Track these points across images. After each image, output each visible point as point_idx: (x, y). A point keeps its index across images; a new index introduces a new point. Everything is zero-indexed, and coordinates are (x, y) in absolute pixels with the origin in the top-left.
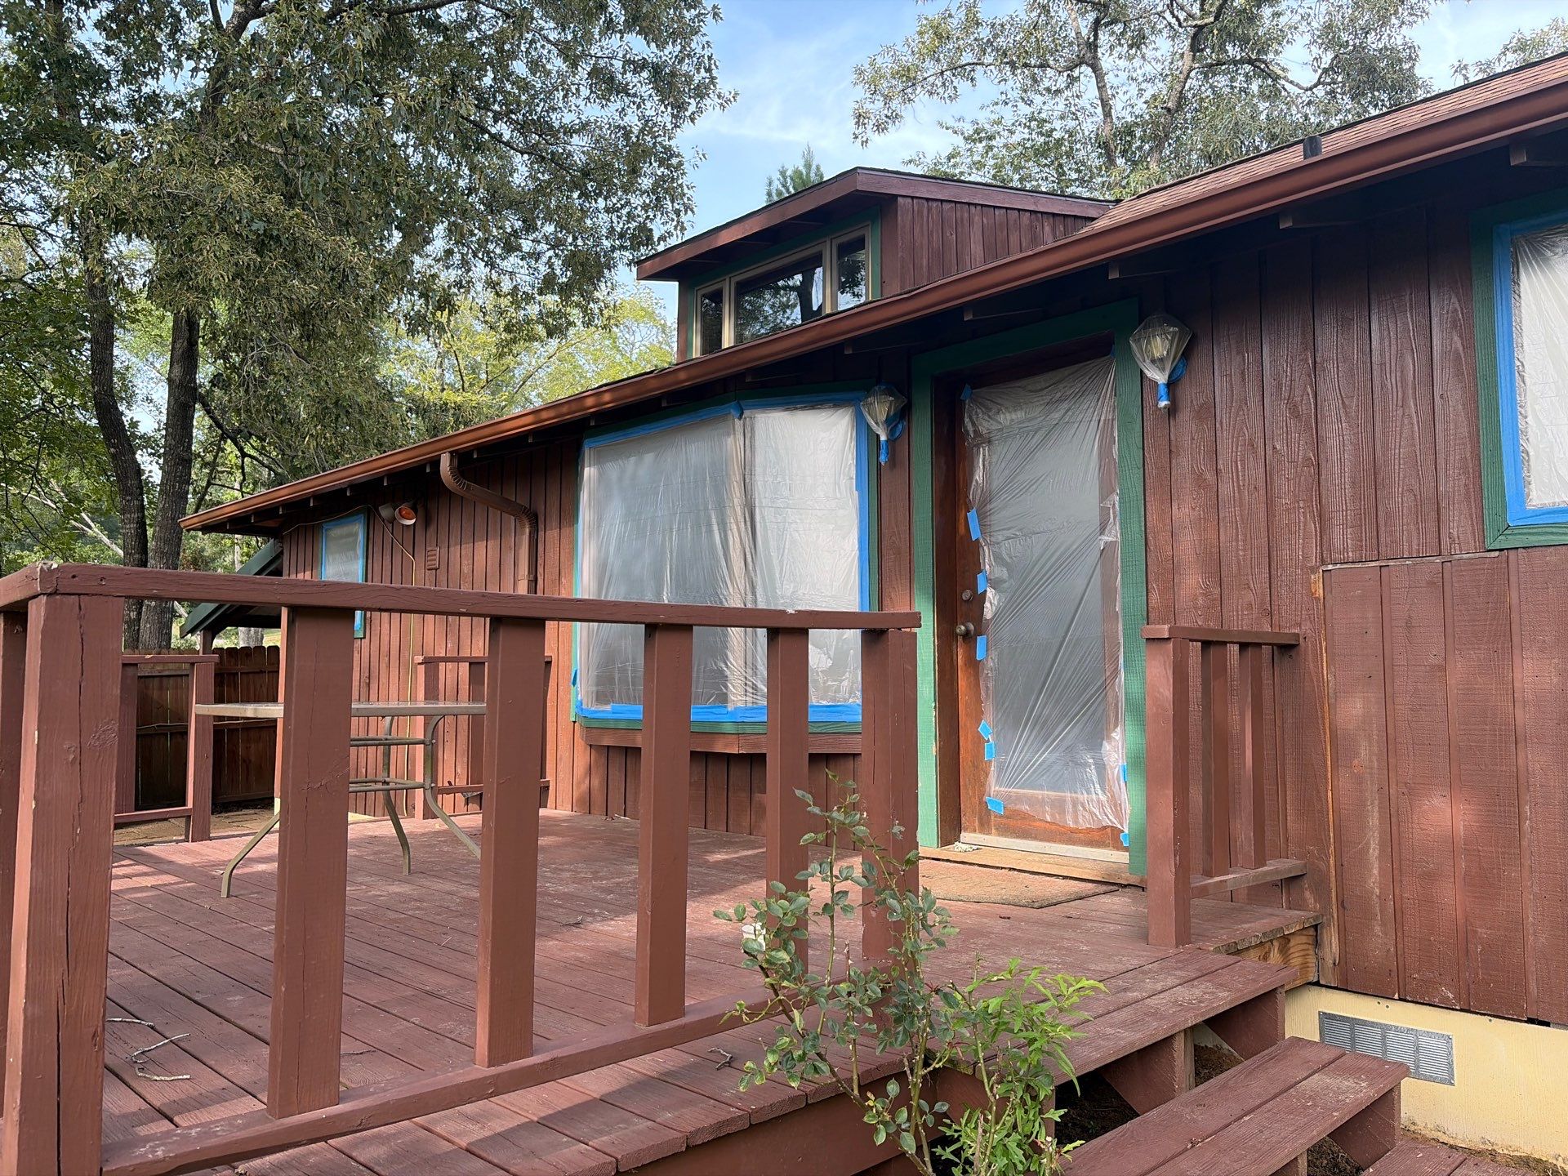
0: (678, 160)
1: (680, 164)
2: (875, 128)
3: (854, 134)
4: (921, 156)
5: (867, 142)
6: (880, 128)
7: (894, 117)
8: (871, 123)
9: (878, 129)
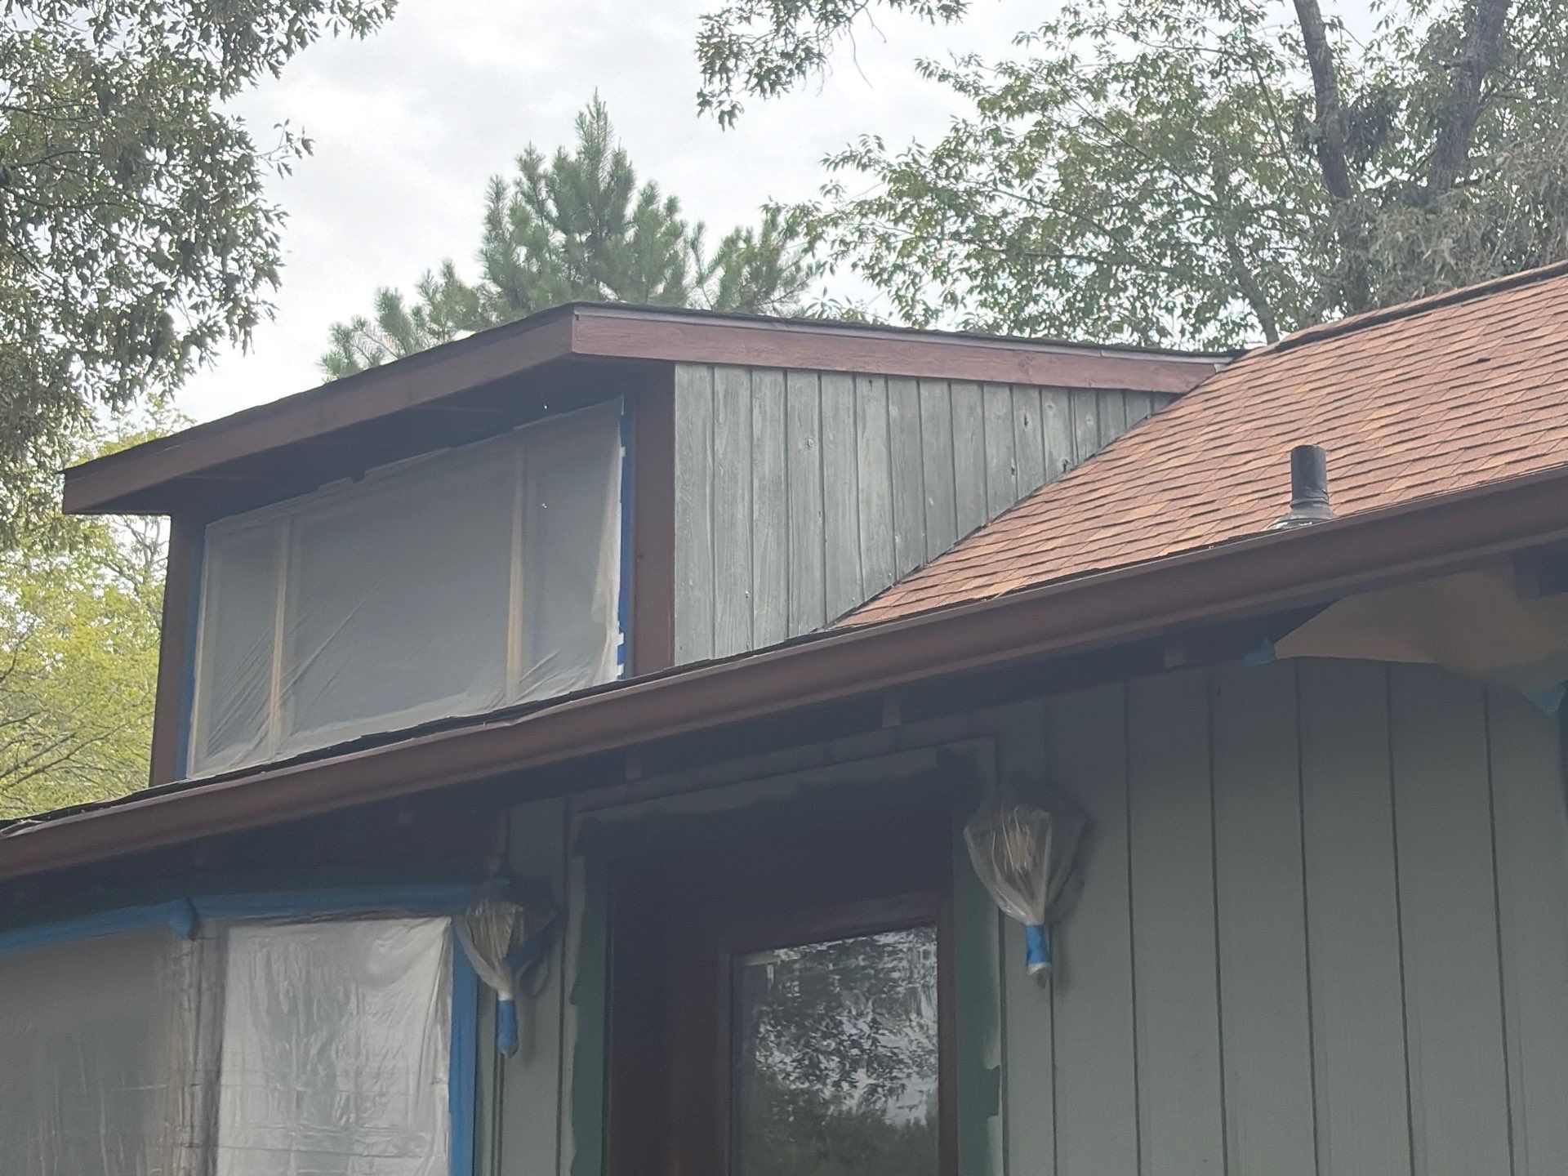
0: (239, 152)
1: (245, 163)
2: (754, 81)
3: (700, 94)
4: (873, 145)
5: (731, 114)
6: (768, 79)
7: (804, 57)
8: (743, 66)
9: (760, 84)
